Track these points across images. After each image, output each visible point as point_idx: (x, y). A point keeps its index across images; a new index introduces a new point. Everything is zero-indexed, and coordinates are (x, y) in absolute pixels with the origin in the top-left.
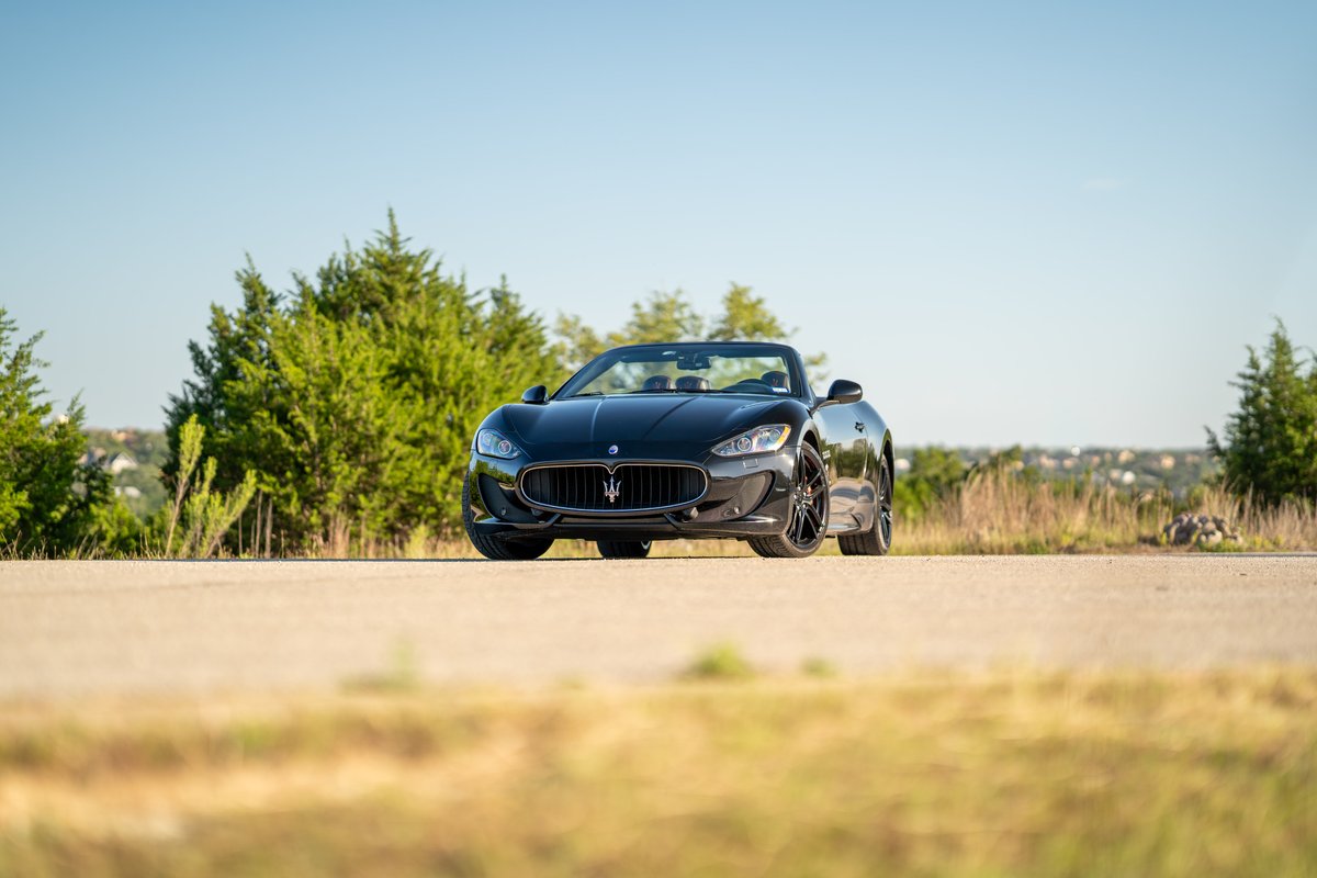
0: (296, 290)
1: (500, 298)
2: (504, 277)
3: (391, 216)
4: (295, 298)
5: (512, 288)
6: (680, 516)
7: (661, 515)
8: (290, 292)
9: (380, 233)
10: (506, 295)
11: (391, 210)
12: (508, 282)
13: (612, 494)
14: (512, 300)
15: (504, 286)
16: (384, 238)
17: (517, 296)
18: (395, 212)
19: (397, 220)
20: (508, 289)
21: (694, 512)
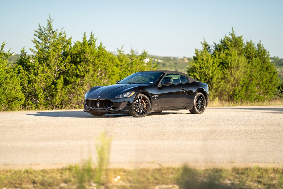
0: (214, 45)
1: (259, 45)
2: (260, 41)
3: (232, 29)
4: (213, 47)
5: (262, 44)
6: (109, 110)
7: (106, 110)
8: (213, 46)
9: (230, 33)
10: (260, 45)
11: (232, 28)
12: (261, 42)
13: (98, 105)
14: (261, 46)
15: (260, 43)
16: (231, 34)
17: (263, 45)
18: (233, 28)
19: (234, 30)
20: (261, 44)
21: (111, 109)
